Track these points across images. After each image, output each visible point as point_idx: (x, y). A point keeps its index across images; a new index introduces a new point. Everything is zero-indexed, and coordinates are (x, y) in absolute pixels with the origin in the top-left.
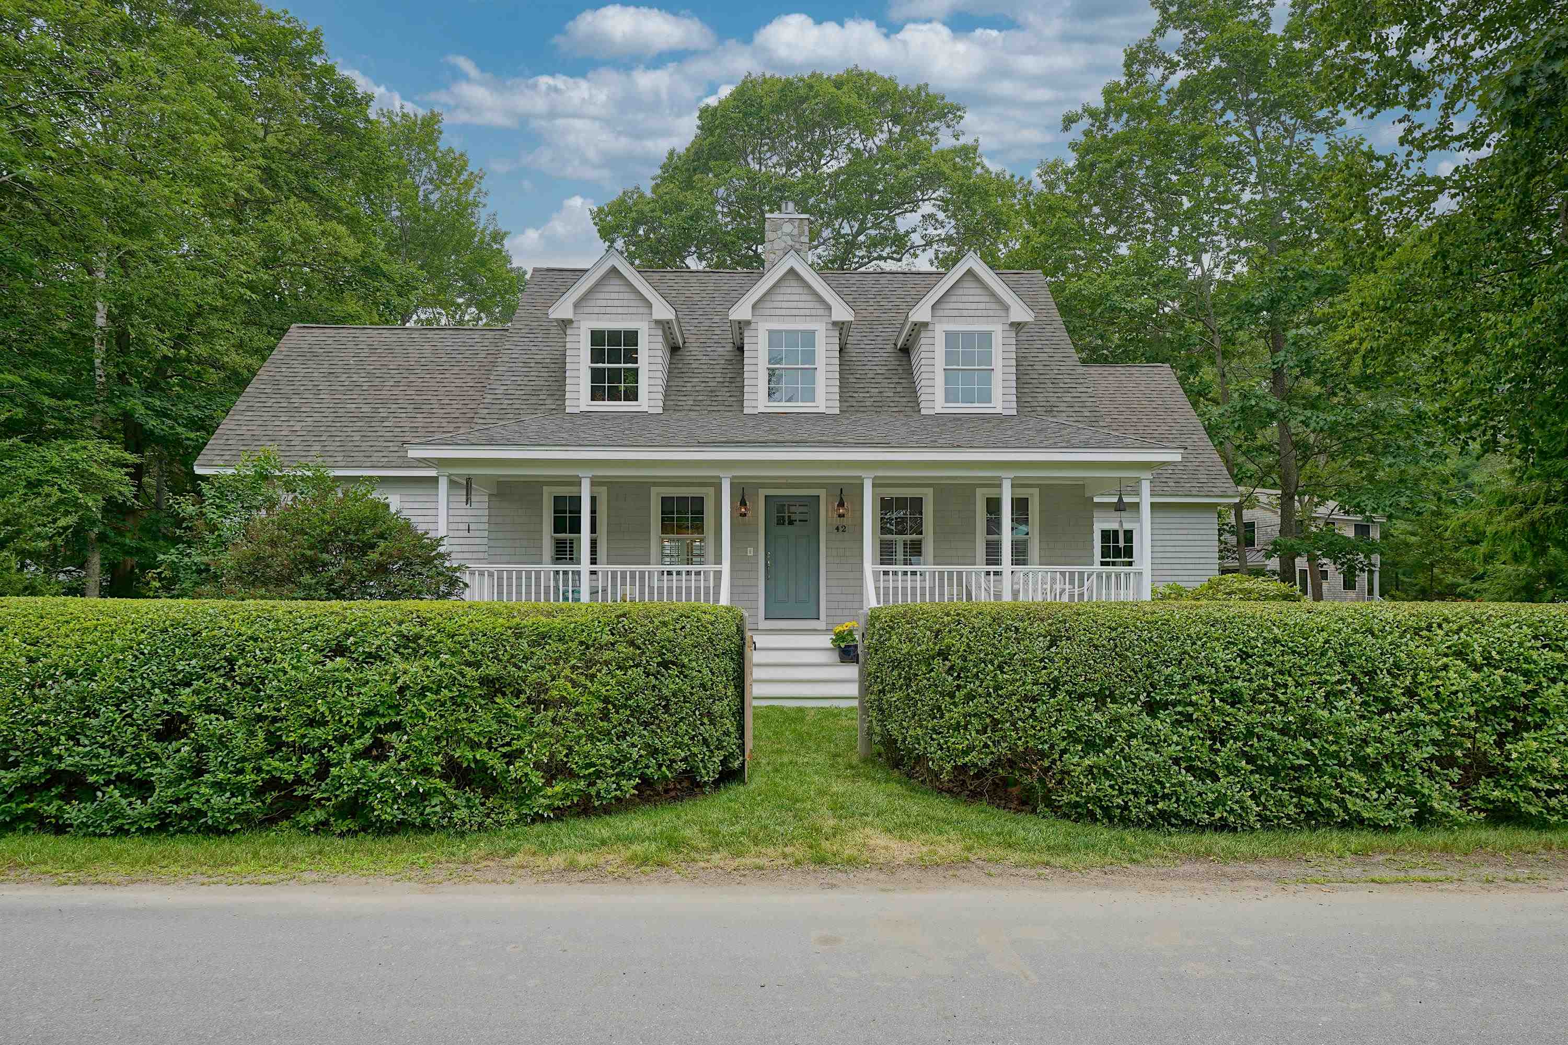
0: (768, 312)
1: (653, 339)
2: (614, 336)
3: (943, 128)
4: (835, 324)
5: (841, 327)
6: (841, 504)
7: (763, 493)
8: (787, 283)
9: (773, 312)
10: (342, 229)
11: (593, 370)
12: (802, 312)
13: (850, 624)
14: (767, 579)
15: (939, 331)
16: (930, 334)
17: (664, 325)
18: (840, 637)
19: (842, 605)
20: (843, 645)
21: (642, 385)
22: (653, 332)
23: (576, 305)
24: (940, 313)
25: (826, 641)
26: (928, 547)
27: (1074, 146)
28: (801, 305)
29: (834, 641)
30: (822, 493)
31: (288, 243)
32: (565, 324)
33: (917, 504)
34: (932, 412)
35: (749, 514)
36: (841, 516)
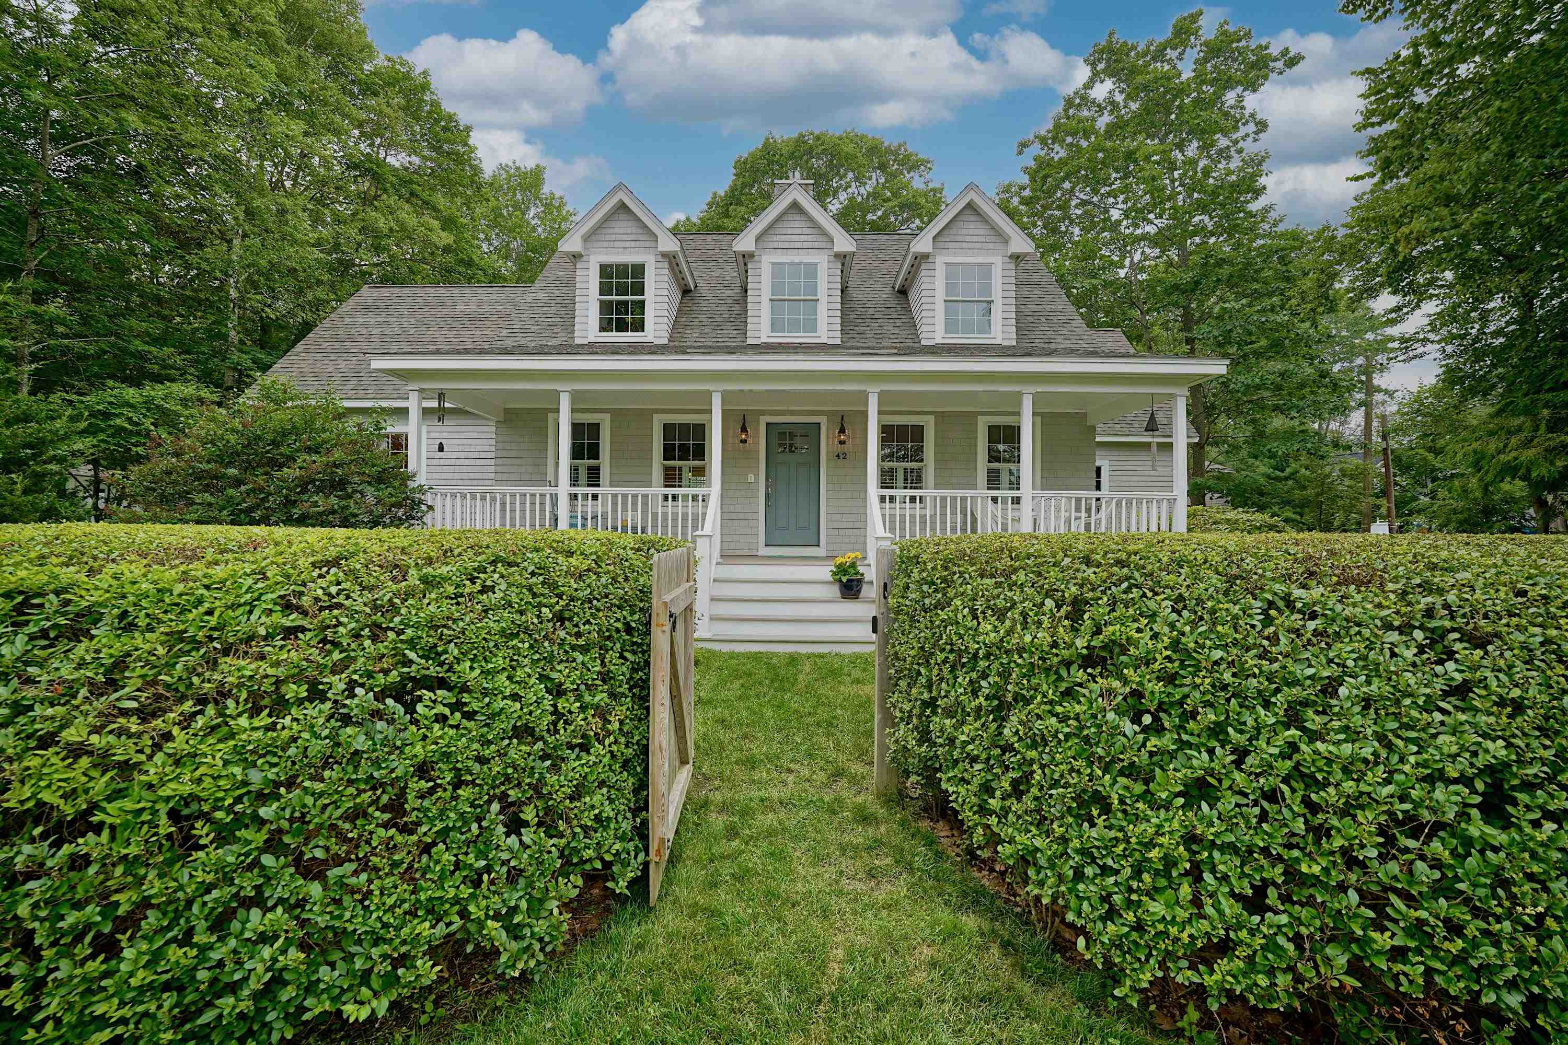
0: (771, 245)
1: (659, 272)
2: (622, 270)
3: (917, 177)
4: (837, 255)
5: (842, 258)
6: (842, 431)
7: (764, 420)
8: (790, 217)
9: (776, 245)
10: (435, 224)
11: (602, 302)
12: (805, 245)
13: (852, 555)
14: (767, 505)
15: (940, 261)
16: (930, 266)
17: (670, 258)
18: (841, 570)
19: (842, 532)
20: (844, 579)
21: (649, 316)
22: (660, 265)
23: (587, 238)
24: (941, 245)
25: (825, 572)
26: (929, 474)
27: (1026, 170)
28: (803, 238)
29: (835, 574)
30: (823, 420)
31: (385, 231)
32: (576, 257)
33: (918, 432)
34: (932, 343)
35: (750, 440)
36: (842, 443)
